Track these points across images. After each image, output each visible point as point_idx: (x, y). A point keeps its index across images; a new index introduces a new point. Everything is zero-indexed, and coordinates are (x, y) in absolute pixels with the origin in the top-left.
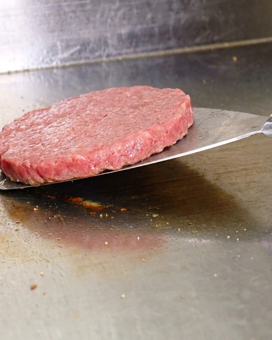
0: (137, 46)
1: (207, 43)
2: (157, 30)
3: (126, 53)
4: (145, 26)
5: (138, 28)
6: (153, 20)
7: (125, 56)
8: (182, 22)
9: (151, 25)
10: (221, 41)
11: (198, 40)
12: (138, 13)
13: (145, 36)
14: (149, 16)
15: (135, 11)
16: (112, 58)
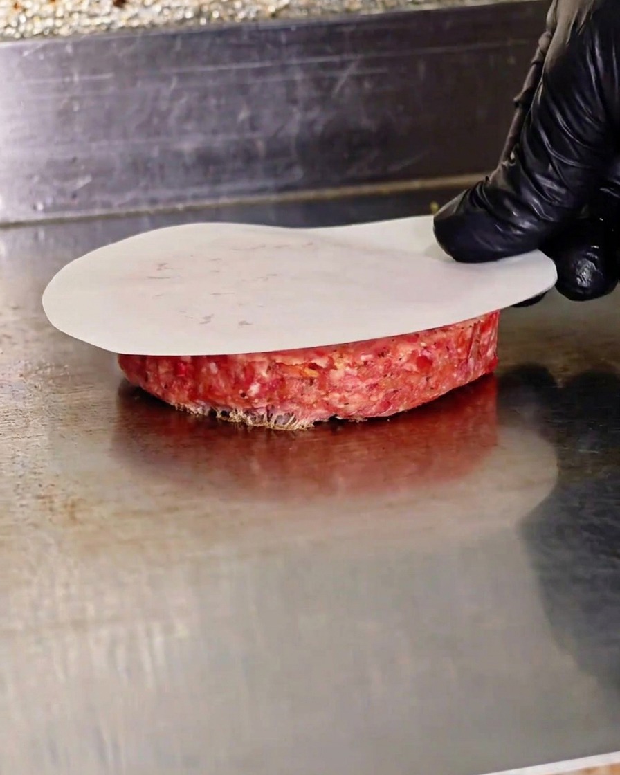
0: (217, 181)
1: (373, 180)
2: (261, 146)
3: (195, 197)
4: (234, 137)
5: (219, 142)
6: (253, 124)
7: (190, 203)
8: (319, 128)
9: (248, 135)
10: (406, 175)
11: (352, 172)
12: (218, 107)
13: (235, 156)
14: (243, 115)
15: (213, 102)
16: (161, 207)
